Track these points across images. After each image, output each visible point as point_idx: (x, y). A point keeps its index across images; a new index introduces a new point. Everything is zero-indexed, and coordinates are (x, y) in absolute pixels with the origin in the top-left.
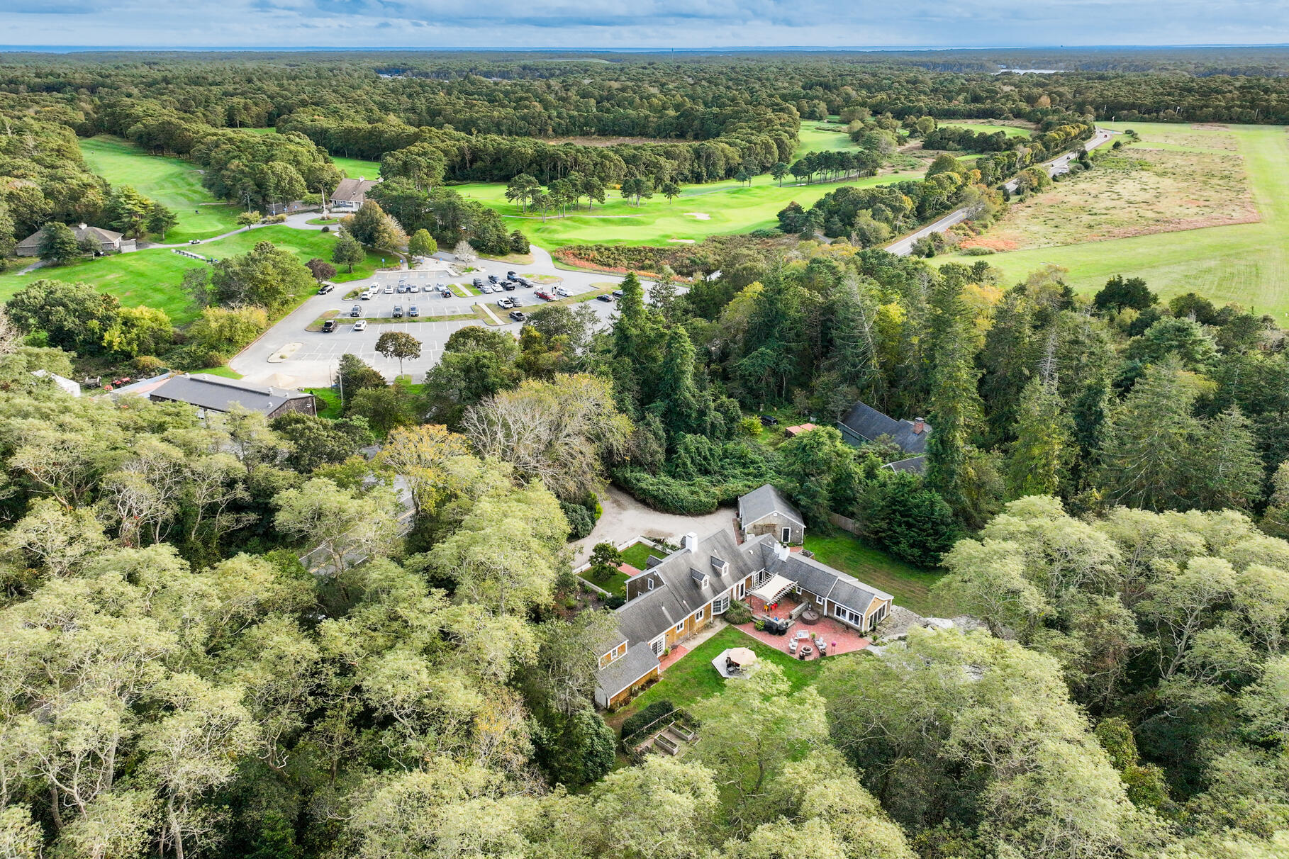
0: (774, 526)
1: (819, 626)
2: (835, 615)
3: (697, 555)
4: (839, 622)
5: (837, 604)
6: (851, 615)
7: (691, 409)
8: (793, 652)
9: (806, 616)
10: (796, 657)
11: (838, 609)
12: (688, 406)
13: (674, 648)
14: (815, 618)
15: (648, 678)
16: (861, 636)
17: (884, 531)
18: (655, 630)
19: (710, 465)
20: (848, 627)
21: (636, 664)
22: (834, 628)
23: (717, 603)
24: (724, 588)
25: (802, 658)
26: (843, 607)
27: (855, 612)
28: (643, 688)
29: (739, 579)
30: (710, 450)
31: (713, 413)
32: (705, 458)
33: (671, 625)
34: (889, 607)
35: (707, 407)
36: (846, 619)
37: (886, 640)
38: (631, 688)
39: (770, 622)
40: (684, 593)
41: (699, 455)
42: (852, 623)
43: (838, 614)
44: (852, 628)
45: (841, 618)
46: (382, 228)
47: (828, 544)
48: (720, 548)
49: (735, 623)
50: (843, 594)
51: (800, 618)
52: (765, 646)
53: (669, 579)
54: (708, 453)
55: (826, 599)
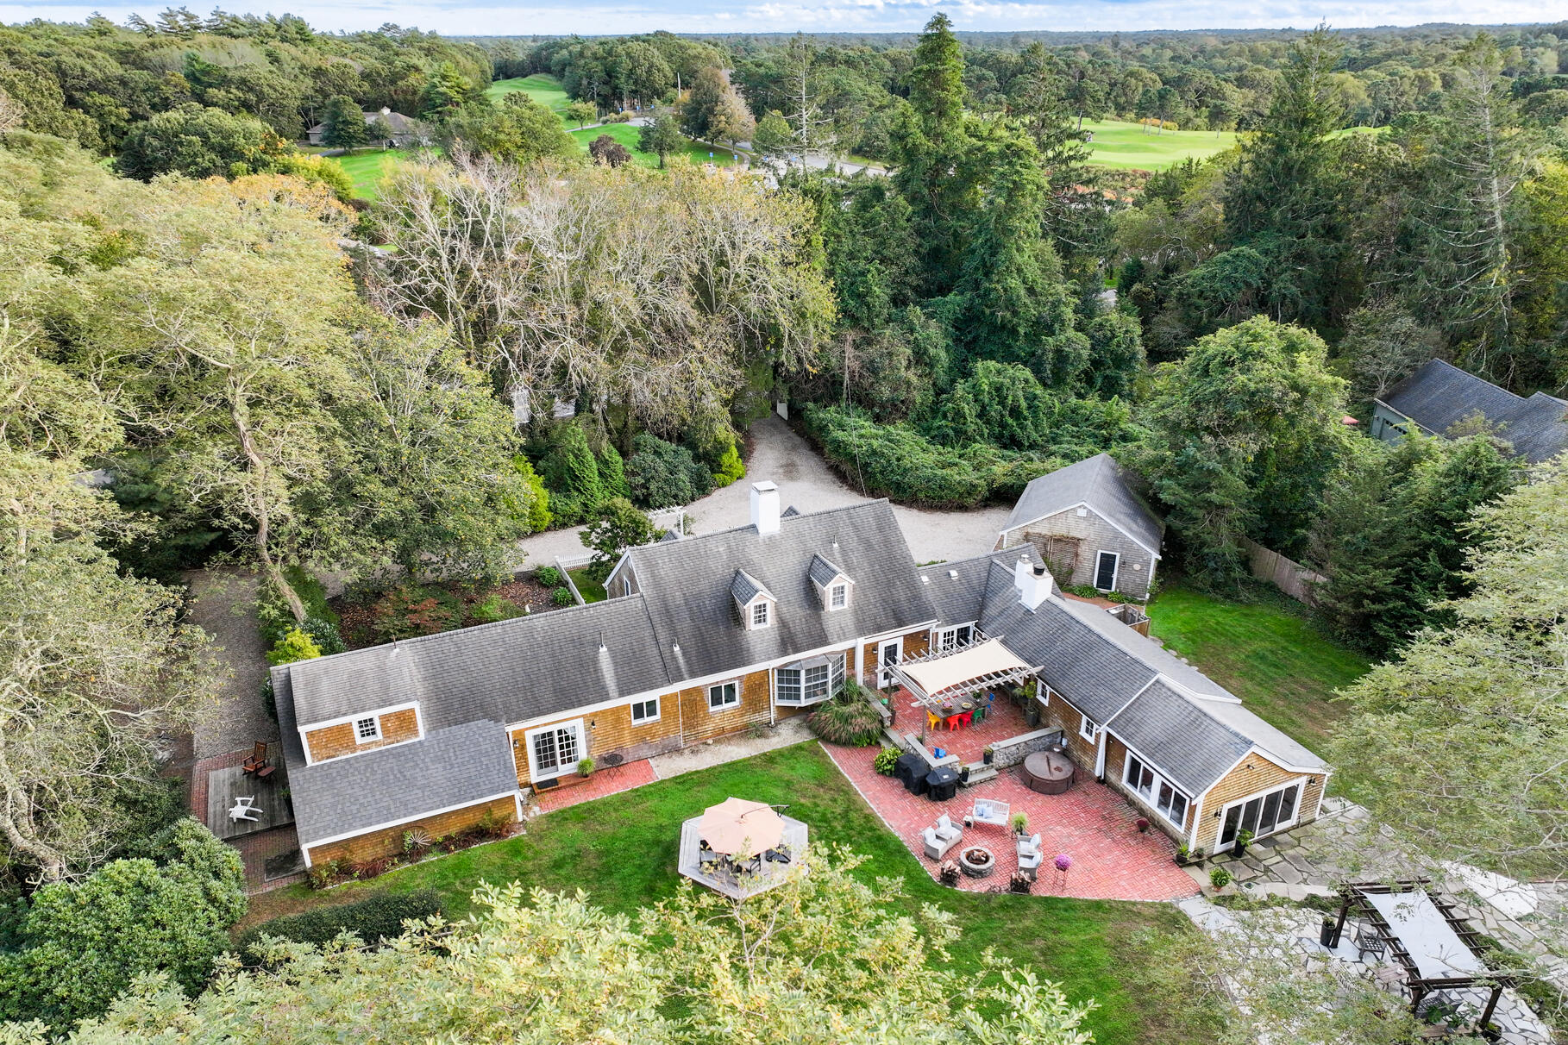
0: (1076, 542)
1: (1063, 803)
2: (1124, 783)
3: (772, 542)
4: (1132, 803)
5: (1133, 751)
6: (1165, 792)
7: (1015, 313)
8: (931, 856)
9: (1037, 765)
10: (933, 871)
11: (1135, 765)
12: (1011, 305)
13: (613, 762)
14: (1058, 776)
15: (472, 820)
16: (1181, 861)
17: (1378, 598)
18: (547, 696)
19: (1023, 428)
20: (1145, 824)
21: (437, 772)
22: (1107, 818)
23: (788, 676)
24: (823, 640)
25: (949, 878)
26: (1146, 762)
27: (1178, 786)
28: (444, 846)
29: (879, 629)
30: (1032, 398)
31: (1071, 333)
32: (1015, 412)
33: (605, 697)
34: (1311, 798)
35: (1058, 318)
36: (1149, 799)
37: (1260, 891)
38: (400, 833)
39: (916, 759)
40: (685, 625)
41: (1002, 402)
42: (1165, 816)
43: (1133, 780)
44: (1162, 829)
45: (1136, 793)
46: (719, 108)
47: (1219, 615)
48: (853, 543)
49: (826, 739)
50: (1156, 724)
51: (1017, 766)
52: (869, 818)
53: (656, 582)
54: (1024, 404)
55: (1103, 729)
